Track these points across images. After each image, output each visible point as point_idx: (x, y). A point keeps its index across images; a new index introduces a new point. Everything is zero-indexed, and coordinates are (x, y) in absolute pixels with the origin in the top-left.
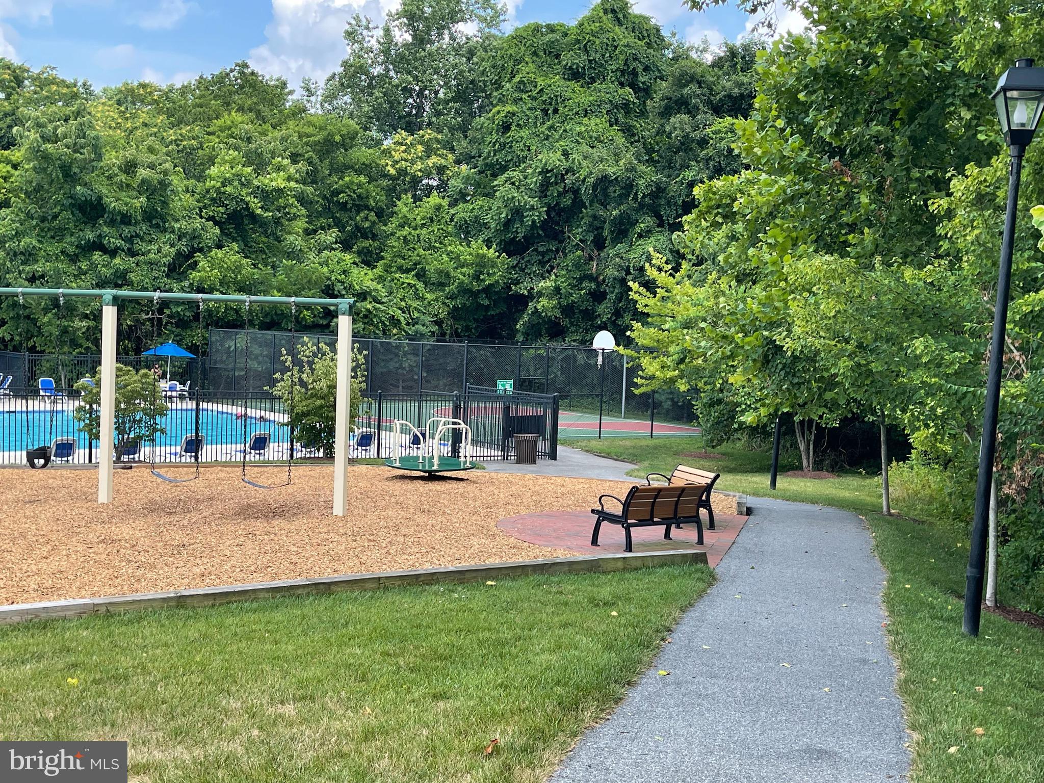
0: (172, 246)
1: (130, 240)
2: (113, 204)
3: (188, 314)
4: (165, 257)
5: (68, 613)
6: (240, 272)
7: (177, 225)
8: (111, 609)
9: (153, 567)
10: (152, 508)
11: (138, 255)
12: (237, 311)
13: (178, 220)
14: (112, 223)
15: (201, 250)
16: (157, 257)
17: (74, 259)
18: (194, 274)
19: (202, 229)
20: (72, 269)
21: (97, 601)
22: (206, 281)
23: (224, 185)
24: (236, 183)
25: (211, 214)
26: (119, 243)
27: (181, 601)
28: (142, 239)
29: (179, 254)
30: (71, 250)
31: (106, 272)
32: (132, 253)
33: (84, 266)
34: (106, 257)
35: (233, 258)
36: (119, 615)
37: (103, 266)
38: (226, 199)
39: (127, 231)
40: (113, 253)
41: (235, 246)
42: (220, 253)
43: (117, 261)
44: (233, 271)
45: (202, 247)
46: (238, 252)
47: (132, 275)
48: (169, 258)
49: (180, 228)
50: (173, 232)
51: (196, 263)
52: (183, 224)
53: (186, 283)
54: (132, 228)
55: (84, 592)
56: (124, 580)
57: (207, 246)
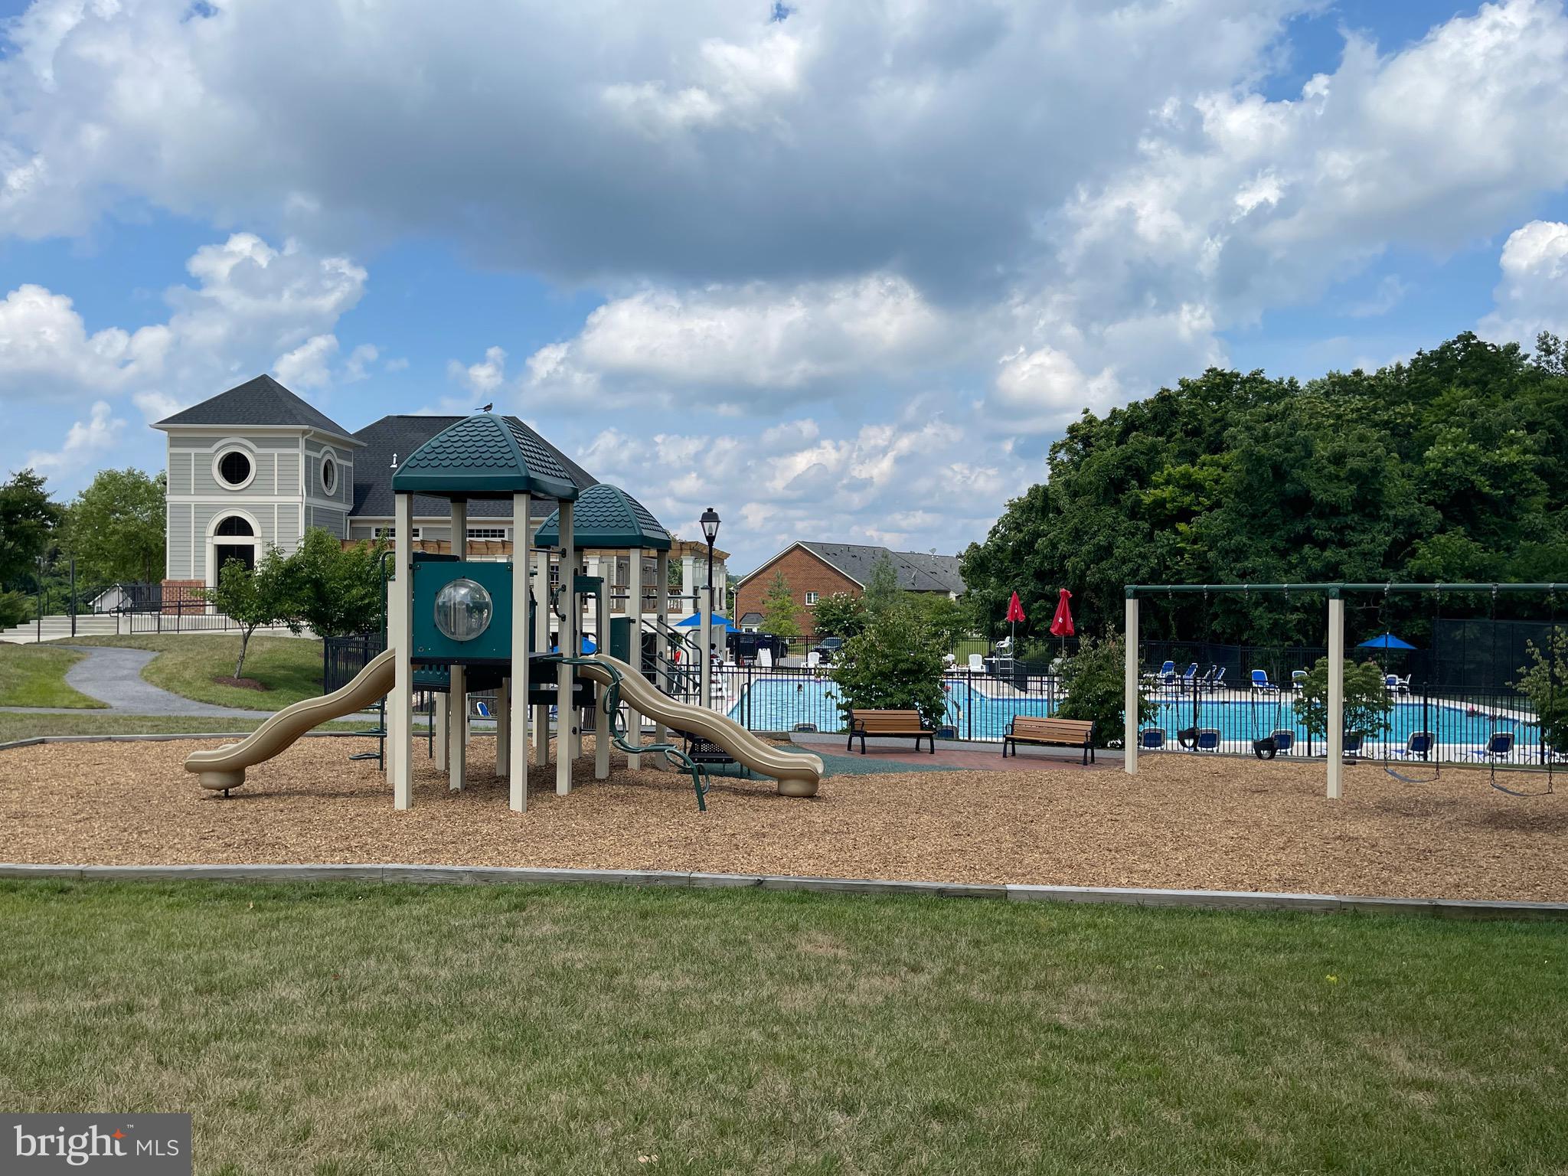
0: (1387, 534)
1: (1340, 531)
2: (1320, 496)
3: (1407, 604)
4: (1380, 546)
5: (1314, 908)
6: (1467, 557)
7: (1392, 513)
8: (1359, 909)
9: (1398, 871)
10: (1385, 808)
11: (1350, 546)
12: (1464, 599)
13: (1394, 507)
14: (1320, 515)
15: (1420, 536)
16: (1371, 546)
17: (1283, 554)
18: (1413, 562)
19: (1422, 514)
20: (1282, 564)
21: (1343, 899)
22: (1427, 569)
23: (1445, 466)
24: (1460, 462)
25: (1431, 498)
26: (1327, 534)
27: (1436, 911)
28: (1353, 529)
29: (1395, 541)
30: (1281, 545)
31: (1316, 565)
32: (1343, 544)
33: (1294, 559)
34: (1317, 550)
35: (1459, 543)
36: (1369, 918)
37: (1314, 559)
38: (1449, 479)
39: (1336, 522)
40: (1323, 545)
41: (1461, 530)
42: (1443, 539)
43: (1328, 553)
44: (1459, 557)
45: (1422, 533)
46: (1465, 536)
47: (1343, 567)
48: (1384, 547)
49: (1395, 515)
50: (1387, 519)
51: (1415, 551)
52: (1400, 512)
53: (1404, 572)
54: (1342, 519)
55: (1327, 889)
56: (1368, 881)
57: (1427, 532)
